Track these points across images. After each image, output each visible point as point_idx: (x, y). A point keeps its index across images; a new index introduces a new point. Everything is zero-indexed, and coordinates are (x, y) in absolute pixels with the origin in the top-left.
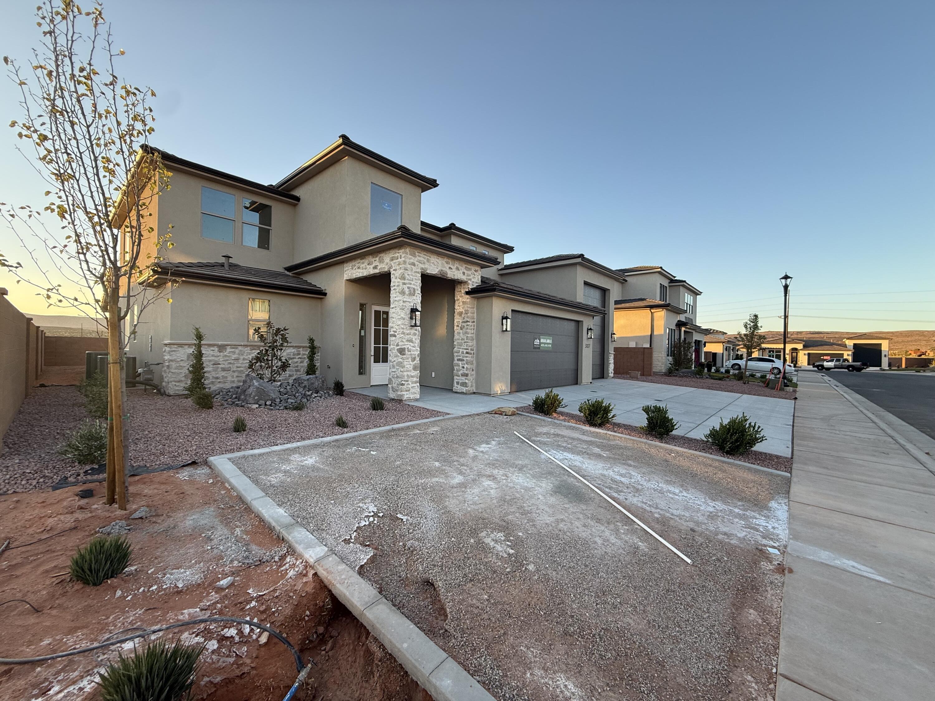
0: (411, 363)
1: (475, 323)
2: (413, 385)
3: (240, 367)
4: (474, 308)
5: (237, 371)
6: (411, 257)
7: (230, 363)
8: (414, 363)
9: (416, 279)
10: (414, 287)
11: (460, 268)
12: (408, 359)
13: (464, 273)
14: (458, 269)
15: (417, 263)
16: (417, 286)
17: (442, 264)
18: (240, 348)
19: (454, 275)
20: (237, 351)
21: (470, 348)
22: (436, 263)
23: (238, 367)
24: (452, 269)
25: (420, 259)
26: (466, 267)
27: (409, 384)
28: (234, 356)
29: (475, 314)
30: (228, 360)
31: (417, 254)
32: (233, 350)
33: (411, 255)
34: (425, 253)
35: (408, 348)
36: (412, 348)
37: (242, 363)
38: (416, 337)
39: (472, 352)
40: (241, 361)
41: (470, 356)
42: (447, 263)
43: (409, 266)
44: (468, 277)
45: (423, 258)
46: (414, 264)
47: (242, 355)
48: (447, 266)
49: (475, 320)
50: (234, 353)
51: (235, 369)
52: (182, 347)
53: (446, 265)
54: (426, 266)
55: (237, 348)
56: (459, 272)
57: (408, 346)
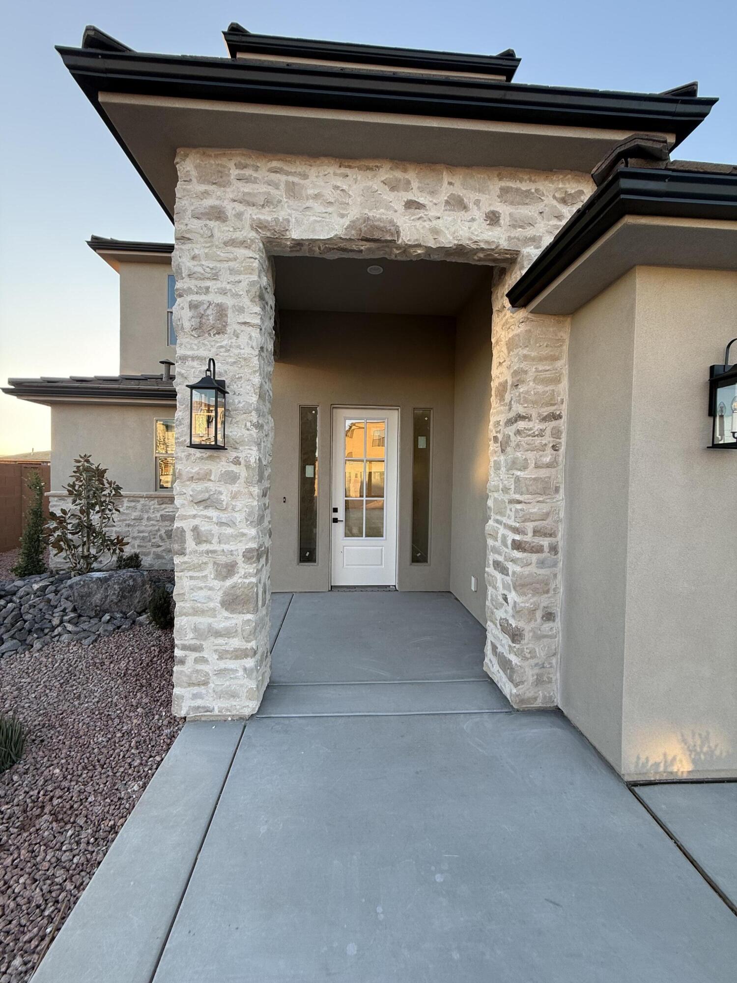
0: (217, 584)
1: (562, 424)
2: (222, 664)
3: (142, 532)
4: (554, 359)
5: (137, 537)
6: (203, 188)
7: (129, 525)
8: (229, 583)
9: (232, 271)
10: (219, 299)
11: (469, 197)
12: (200, 567)
13: (493, 218)
14: (457, 204)
15: (230, 209)
16: (236, 295)
17: (368, 193)
18: (142, 501)
19: (435, 231)
20: (139, 506)
21: (530, 526)
22: (329, 194)
23: (139, 532)
24: (419, 206)
25: (247, 188)
26: (504, 191)
27: (204, 660)
28: (135, 514)
29: (565, 383)
30: (125, 520)
31: (234, 172)
32: (133, 504)
33: (202, 180)
34: (275, 164)
35: (195, 529)
36: (215, 529)
37: (146, 526)
38: (235, 488)
39: (545, 542)
40: (144, 522)
41: (534, 557)
42: (394, 187)
43: (195, 224)
44: (519, 232)
45: (269, 183)
46: (218, 215)
47: (147, 512)
48: (397, 200)
49: (564, 410)
50: (135, 508)
51: (136, 535)
52: (64, 500)
53: (388, 196)
54: (282, 215)
55: (139, 501)
56: (467, 216)
57: (196, 522)
